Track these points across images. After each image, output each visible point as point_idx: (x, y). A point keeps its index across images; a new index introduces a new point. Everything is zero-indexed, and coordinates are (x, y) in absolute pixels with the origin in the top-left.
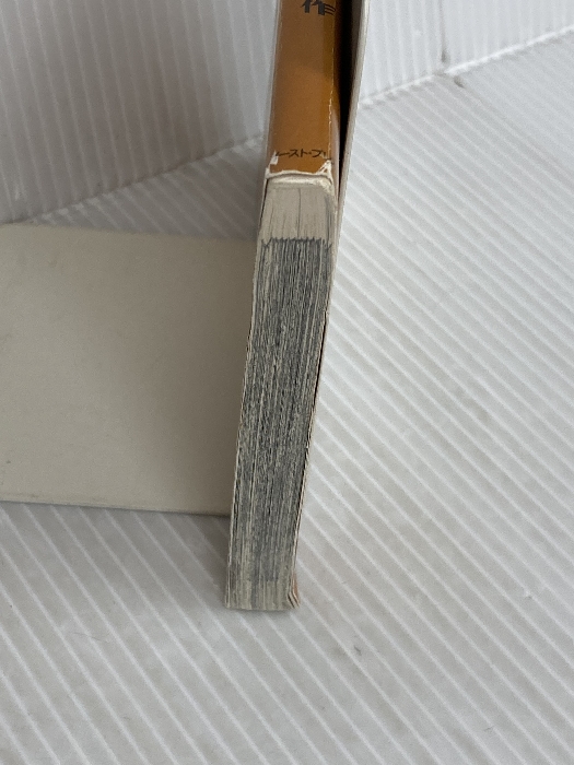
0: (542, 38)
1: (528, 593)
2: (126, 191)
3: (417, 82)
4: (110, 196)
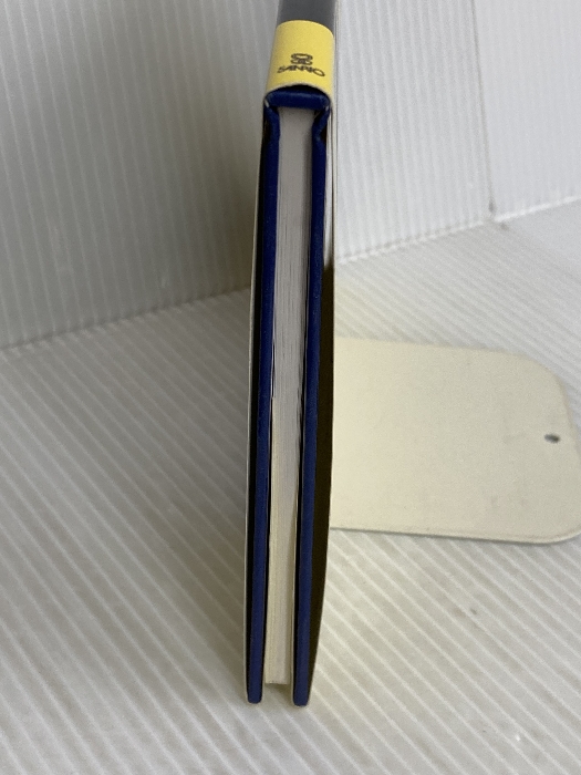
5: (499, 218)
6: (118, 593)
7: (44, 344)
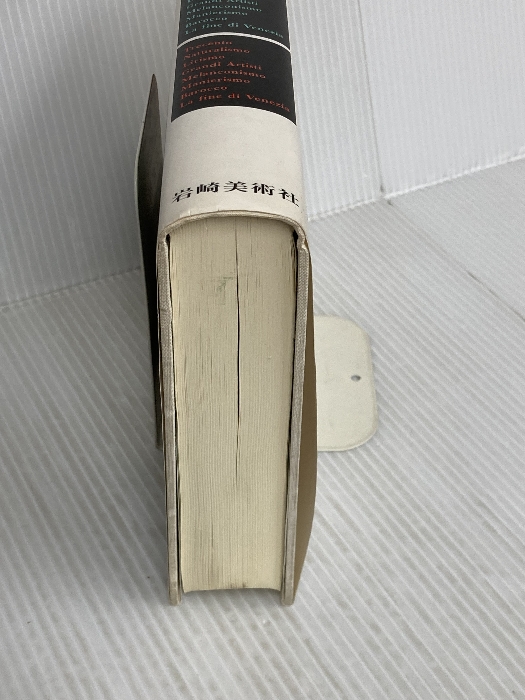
5: (388, 196)
6: (83, 448)
7: (66, 291)
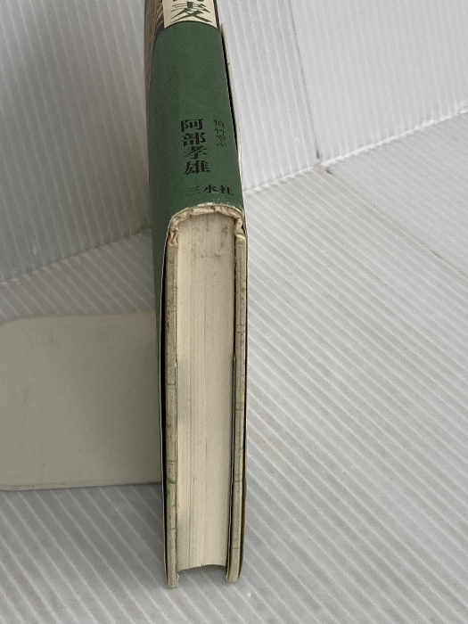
0: (388, 140)
1: (344, 470)
2: (106, 248)
3: (301, 172)
4: (96, 251)
